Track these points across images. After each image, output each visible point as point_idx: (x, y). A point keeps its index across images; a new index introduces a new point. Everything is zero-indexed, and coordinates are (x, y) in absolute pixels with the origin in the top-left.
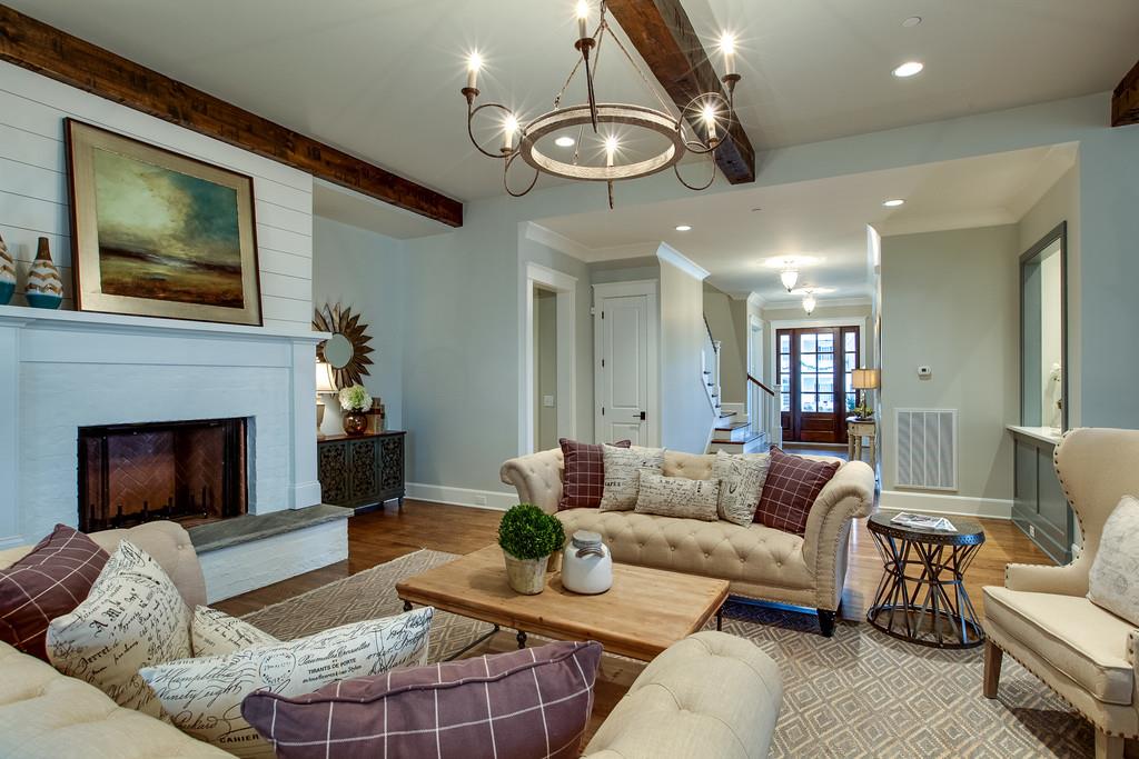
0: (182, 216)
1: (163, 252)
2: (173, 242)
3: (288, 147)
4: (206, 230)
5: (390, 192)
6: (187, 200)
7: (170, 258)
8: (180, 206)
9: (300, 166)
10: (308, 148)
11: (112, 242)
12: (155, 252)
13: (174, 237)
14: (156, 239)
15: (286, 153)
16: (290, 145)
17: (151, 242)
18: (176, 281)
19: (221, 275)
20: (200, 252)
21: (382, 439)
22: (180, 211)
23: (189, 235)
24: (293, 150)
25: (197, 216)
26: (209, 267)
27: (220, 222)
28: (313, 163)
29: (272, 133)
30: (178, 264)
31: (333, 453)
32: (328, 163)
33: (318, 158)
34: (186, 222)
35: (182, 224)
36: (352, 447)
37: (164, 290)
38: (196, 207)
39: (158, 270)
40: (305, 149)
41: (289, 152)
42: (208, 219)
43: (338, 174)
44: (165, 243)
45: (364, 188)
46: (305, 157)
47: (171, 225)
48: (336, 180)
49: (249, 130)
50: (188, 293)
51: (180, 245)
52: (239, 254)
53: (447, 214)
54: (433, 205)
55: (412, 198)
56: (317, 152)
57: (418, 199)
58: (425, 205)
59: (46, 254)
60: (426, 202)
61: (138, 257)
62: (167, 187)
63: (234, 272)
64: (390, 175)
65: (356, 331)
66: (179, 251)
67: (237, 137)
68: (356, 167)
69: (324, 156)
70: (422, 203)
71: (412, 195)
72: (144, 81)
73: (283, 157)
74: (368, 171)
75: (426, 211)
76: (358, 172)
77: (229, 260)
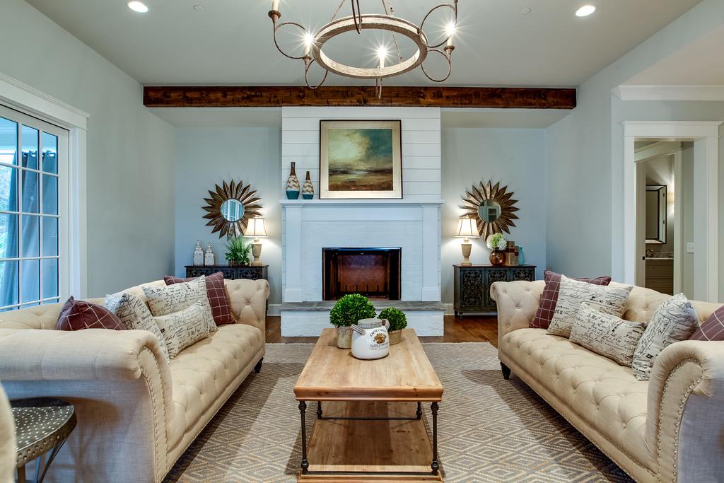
0: (366, 150)
1: (355, 168)
2: (359, 162)
3: (421, 97)
4: (375, 153)
5: (498, 101)
6: (367, 141)
7: (358, 170)
8: (364, 145)
9: (429, 105)
10: (434, 93)
11: (333, 168)
12: (351, 169)
13: (361, 160)
14: (352, 163)
15: (419, 101)
16: (422, 95)
17: (350, 165)
18: (360, 181)
19: (382, 175)
20: (373, 165)
21: (513, 269)
22: (364, 147)
23: (368, 157)
24: (423, 97)
25: (371, 148)
26: (377, 172)
27: (383, 148)
28: (436, 101)
29: (410, 93)
30: (362, 173)
31: (473, 275)
32: (447, 97)
33: (441, 96)
34: (366, 152)
35: (364, 153)
36: (488, 273)
37: (354, 186)
38: (371, 143)
39: (352, 177)
40: (432, 94)
41: (421, 99)
42: (377, 148)
43: (456, 101)
44: (356, 164)
45: (476, 104)
46: (432, 98)
47: (359, 155)
48: (455, 105)
49: (397, 96)
51: (363, 163)
52: (391, 162)
53: (557, 102)
54: (542, 99)
55: (521, 99)
56: (439, 94)
57: (525, 98)
58: (533, 101)
59: (308, 177)
60: (534, 98)
61: (345, 172)
62: (358, 137)
63: (390, 172)
64: (498, 89)
65: (504, 197)
66: (363, 166)
67: (391, 102)
68: (470, 93)
69: (445, 94)
70: (529, 100)
71: (520, 97)
72: (347, 92)
73: (418, 104)
74: (479, 93)
75: (535, 105)
76: (471, 95)
77: (387, 166)
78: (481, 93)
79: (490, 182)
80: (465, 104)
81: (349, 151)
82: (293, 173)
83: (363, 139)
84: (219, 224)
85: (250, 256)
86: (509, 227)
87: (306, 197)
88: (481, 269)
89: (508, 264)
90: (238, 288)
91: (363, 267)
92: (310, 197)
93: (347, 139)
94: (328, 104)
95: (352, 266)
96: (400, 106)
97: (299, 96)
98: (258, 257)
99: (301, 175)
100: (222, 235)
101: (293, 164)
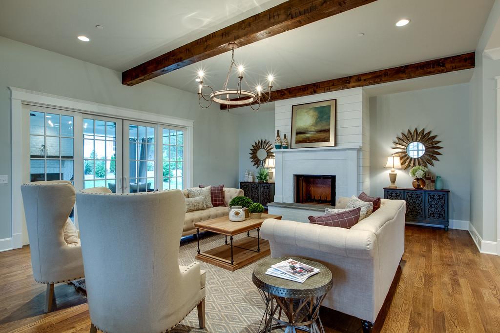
0: (315, 119)
1: (309, 130)
2: (312, 127)
3: (347, 83)
4: (321, 121)
6: (317, 114)
7: (311, 131)
8: (315, 116)
9: (353, 87)
10: (356, 79)
11: (298, 131)
12: (307, 131)
13: (312, 125)
15: (346, 85)
17: (307, 128)
18: (312, 137)
19: (324, 133)
20: (319, 128)
23: (317, 123)
24: (349, 83)
25: (319, 118)
26: (321, 131)
27: (325, 117)
29: (341, 82)
30: (313, 133)
32: (365, 80)
33: (361, 80)
35: (314, 121)
36: (406, 194)
37: (309, 140)
38: (319, 115)
39: (308, 135)
40: (354, 80)
41: (348, 85)
42: (322, 117)
44: (310, 128)
45: (386, 80)
46: (354, 82)
47: (312, 122)
48: (370, 84)
49: (333, 85)
50: (314, 140)
51: (314, 127)
52: (329, 125)
53: (456, 66)
54: (441, 66)
55: (421, 71)
56: (359, 79)
57: (425, 69)
58: (432, 70)
59: (285, 137)
60: (433, 68)
61: (304, 133)
62: (312, 113)
63: (328, 131)
64: (402, 67)
65: (429, 139)
66: (313, 129)
67: (329, 89)
68: (381, 74)
69: (363, 78)
70: (429, 70)
71: (421, 69)
72: (305, 88)
73: (345, 87)
74: (387, 73)
75: (434, 72)
76: (380, 76)
77: (327, 128)
78: (389, 73)
79: (416, 129)
80: (377, 82)
81: (306, 121)
82: (278, 135)
83: (315, 113)
84: (257, 162)
85: (268, 178)
86: (434, 161)
87: (285, 148)
88: (401, 191)
89: (425, 188)
90: (229, 192)
91: (324, 186)
92: (287, 148)
93: (306, 114)
94: (295, 96)
95: (319, 185)
96: (335, 90)
97: (282, 94)
98: (271, 178)
99: (282, 136)
100: (257, 167)
101: (278, 131)
